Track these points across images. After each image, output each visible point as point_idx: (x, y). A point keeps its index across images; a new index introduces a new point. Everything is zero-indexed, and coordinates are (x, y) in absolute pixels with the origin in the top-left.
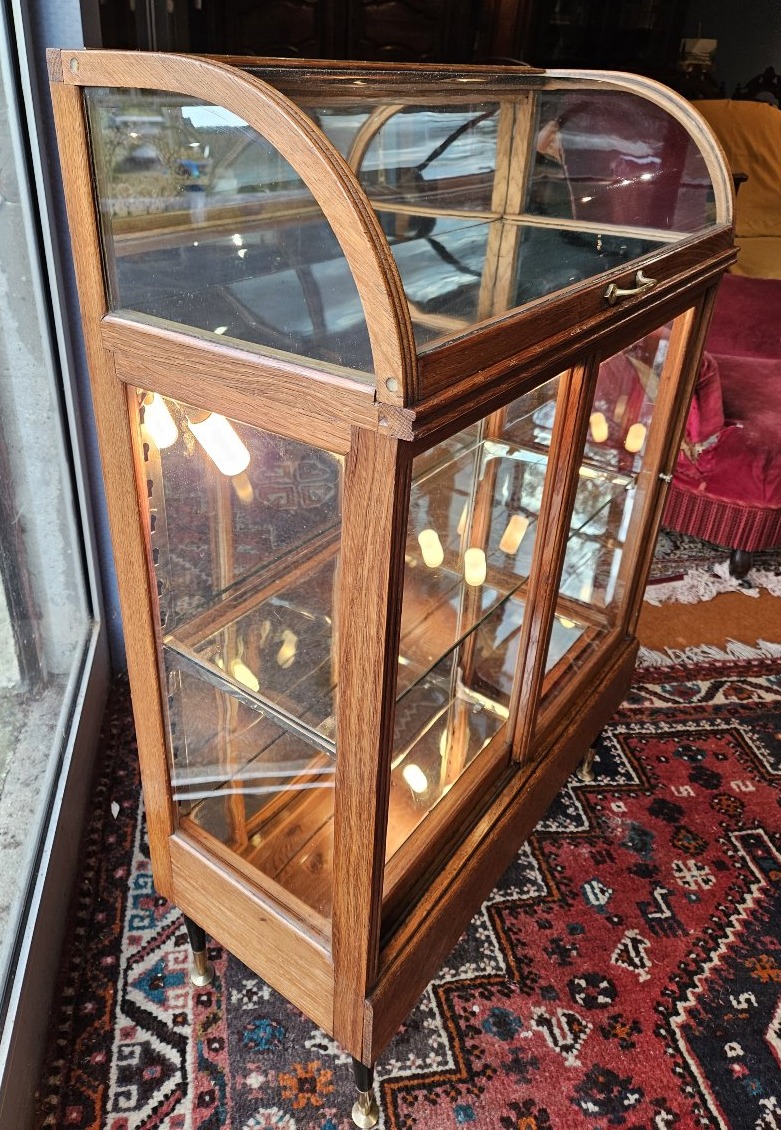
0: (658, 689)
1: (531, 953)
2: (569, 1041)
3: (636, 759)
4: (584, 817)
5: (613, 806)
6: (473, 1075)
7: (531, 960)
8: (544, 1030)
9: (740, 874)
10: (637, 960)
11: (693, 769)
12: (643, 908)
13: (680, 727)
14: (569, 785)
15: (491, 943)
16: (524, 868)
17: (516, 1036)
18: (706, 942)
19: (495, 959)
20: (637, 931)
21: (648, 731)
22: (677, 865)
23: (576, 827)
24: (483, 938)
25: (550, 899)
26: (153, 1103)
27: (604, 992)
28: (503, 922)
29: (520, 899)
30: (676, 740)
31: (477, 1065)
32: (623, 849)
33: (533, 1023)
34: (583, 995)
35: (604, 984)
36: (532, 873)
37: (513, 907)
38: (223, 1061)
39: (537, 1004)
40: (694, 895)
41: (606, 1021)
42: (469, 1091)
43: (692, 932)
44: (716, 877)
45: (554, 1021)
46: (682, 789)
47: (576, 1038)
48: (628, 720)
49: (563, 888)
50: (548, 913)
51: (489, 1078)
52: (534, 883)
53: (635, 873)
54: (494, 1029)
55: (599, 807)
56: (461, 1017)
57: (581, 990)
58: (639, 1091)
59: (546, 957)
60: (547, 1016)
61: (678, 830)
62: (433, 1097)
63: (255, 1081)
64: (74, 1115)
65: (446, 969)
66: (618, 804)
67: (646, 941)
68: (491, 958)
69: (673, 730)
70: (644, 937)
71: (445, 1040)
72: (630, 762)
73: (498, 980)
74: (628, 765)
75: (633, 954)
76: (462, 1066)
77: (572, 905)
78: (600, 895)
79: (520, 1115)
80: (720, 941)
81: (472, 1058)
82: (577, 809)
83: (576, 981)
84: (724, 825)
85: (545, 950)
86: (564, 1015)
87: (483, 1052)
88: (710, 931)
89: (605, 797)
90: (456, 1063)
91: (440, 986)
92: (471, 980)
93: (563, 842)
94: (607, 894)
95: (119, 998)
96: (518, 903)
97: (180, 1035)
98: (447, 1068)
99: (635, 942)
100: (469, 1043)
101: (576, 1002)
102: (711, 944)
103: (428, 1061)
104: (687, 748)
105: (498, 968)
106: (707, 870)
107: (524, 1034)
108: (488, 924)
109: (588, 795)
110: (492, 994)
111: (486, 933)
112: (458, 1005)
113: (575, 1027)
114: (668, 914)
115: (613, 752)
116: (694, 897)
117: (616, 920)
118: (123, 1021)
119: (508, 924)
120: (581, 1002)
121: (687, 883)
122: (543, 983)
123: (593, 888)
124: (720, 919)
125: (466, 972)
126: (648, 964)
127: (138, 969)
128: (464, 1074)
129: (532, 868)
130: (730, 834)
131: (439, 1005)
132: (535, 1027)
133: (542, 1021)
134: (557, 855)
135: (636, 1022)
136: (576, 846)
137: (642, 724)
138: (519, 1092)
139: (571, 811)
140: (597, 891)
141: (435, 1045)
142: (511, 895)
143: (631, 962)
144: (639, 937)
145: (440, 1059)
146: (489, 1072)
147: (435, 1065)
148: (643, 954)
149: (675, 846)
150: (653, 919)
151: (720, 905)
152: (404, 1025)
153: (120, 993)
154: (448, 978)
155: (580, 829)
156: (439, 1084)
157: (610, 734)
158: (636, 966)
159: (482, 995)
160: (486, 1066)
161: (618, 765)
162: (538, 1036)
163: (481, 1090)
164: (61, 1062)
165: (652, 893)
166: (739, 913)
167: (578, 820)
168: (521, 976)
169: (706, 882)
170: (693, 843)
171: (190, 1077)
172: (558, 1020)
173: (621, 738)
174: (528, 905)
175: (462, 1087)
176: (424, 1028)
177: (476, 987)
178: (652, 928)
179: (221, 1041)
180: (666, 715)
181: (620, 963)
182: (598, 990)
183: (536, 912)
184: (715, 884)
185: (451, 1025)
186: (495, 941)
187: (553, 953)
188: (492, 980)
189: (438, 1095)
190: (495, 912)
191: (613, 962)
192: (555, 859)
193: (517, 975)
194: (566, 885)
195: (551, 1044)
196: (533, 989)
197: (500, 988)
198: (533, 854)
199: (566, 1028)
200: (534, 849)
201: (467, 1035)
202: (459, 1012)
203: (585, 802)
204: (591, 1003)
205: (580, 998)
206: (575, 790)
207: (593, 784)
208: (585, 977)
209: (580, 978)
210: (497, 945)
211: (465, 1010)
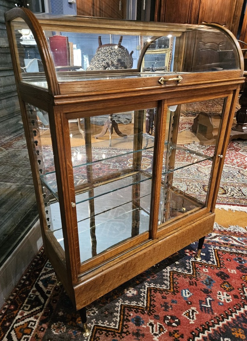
0: (237, 239)
1: (156, 304)
2: (157, 333)
3: (218, 258)
4: (192, 270)
5: (204, 270)
6: (122, 332)
7: (155, 306)
8: (151, 327)
9: (242, 301)
10: (191, 317)
11: (239, 265)
12: (201, 302)
13: (240, 252)
14: (191, 260)
15: (144, 298)
16: (165, 280)
17: (141, 326)
18: (219, 318)
19: (144, 303)
20: (195, 308)
21: (227, 251)
22: (220, 293)
23: (188, 272)
25: (169, 291)
26: (32, 311)
27: (176, 323)
29: (159, 288)
30: (237, 255)
31: (125, 330)
32: (201, 283)
34: (168, 321)
35: (177, 320)
36: (167, 282)
37: (156, 290)
38: (54, 306)
39: (151, 319)
40: (222, 303)
41: (172, 331)
42: (119, 336)
43: (215, 314)
44: (233, 300)
45: (155, 326)
46: (232, 270)
47: (160, 332)
48: (221, 246)
49: (175, 289)
50: (167, 295)
51: (127, 335)
52: (165, 285)
53: (203, 291)
54: (135, 322)
55: (198, 269)
56: (126, 315)
57: (168, 319)
59: (160, 307)
60: (153, 323)
61: (225, 282)
62: (107, 334)
63: (61, 314)
64: (13, 307)
65: (127, 301)
66: (206, 269)
67: (197, 312)
68: (142, 302)
69: (237, 252)
70: (197, 310)
71: (118, 320)
72: (216, 258)
73: (142, 308)
74: (215, 259)
75: (191, 314)
76: (120, 329)
77: (176, 295)
78: (187, 294)
80: (225, 319)
81: (124, 328)
82: (190, 267)
83: (168, 316)
84: (243, 285)
85: (161, 305)
86: (159, 325)
87: (128, 327)
88: (222, 315)
89: (202, 266)
90: (119, 327)
92: (133, 306)
93: (181, 276)
94: (190, 295)
95: (36, 282)
97: (47, 296)
98: (116, 328)
99: (193, 311)
100: (125, 323)
102: (221, 319)
103: (111, 324)
104: (240, 259)
105: (143, 305)
106: (230, 297)
107: (144, 326)
108: (146, 292)
109: (196, 264)
110: (138, 312)
111: (144, 295)
112: (126, 311)
113: (161, 329)
114: (209, 306)
115: (211, 254)
116: (221, 304)
117: (189, 303)
118: (34, 289)
119: (152, 294)
120: (166, 323)
121: (221, 299)
122: (156, 314)
123: (186, 292)
124: (228, 313)
125: (133, 303)
126: (195, 318)
127: (44, 277)
128: (120, 331)
129: (167, 280)
130: (244, 288)
131: (121, 310)
132: (148, 325)
133: (151, 324)
135: (183, 335)
136: (185, 278)
137: (226, 248)
139: (188, 268)
140: (187, 293)
141: (115, 320)
142: (157, 286)
143: (189, 316)
144: (195, 310)
145: (114, 324)
146: (128, 333)
147: (112, 326)
148: (194, 315)
149: (221, 287)
150: (203, 306)
151: (230, 308)
152: (108, 312)
153: (37, 281)
154: (127, 304)
155: (189, 273)
156: (111, 331)
157: (212, 248)
158: (190, 318)
159: (135, 311)
160: (127, 331)
161: (211, 258)
162: (148, 328)
163: (123, 337)
164: (15, 294)
165: (206, 299)
166: (236, 313)
167: (189, 271)
168: (150, 309)
169: (228, 300)
170: (229, 288)
171: (45, 307)
172: (156, 327)
173: (216, 250)
174: (161, 291)
175: (117, 335)
176: (113, 315)
177: (134, 308)
178: (201, 309)
179: (56, 301)
180: (237, 247)
181: (185, 316)
182: (174, 321)
183: (163, 293)
184: (231, 302)
185: (122, 316)
186: (146, 297)
187: (163, 306)
188: (140, 308)
189: (109, 334)
190: (149, 290)
191: (183, 315)
192: (176, 280)
193: (148, 309)
194: (176, 288)
195: (151, 332)
196: (152, 314)
197: (141, 311)
198: (169, 277)
199: (158, 329)
200: (170, 275)
201: (125, 321)
202: (126, 314)
203: (194, 266)
204: (170, 324)
205: (166, 322)
206: (192, 262)
207: (200, 261)
208: (171, 316)
209: (169, 316)
210: (146, 299)
211: (128, 314)
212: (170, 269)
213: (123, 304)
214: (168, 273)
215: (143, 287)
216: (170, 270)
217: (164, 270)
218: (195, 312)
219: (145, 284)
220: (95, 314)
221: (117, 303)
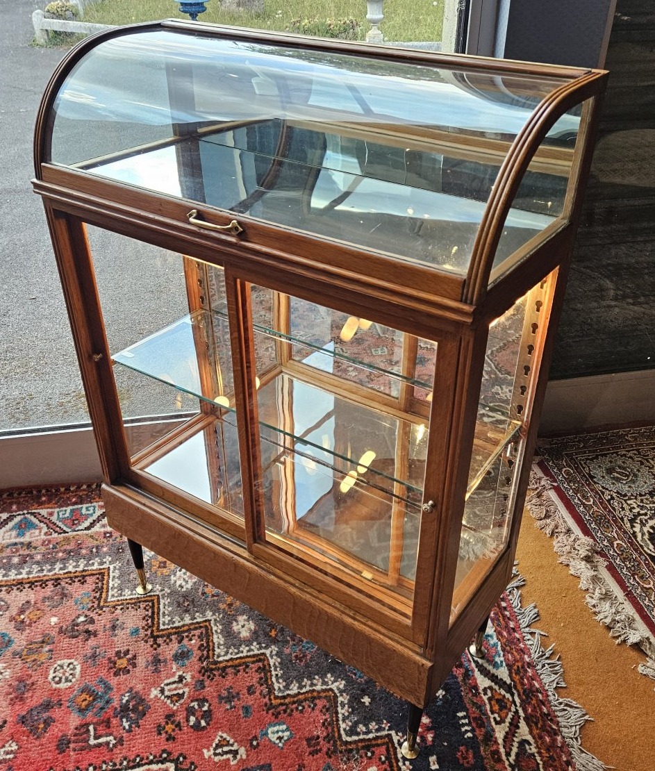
1: (230, 677)
2: (167, 693)
4: (355, 738)
6: (155, 638)
7: (224, 677)
8: (176, 679)
10: (219, 751)
12: (266, 768)
14: (393, 733)
15: (237, 653)
16: (301, 683)
17: (174, 663)
19: (226, 656)
20: (244, 757)
23: (345, 730)
24: (241, 649)
27: (197, 722)
28: (253, 662)
29: (271, 675)
31: (160, 641)
32: (324, 765)
33: (181, 673)
34: (196, 707)
35: (203, 723)
36: (296, 688)
37: (265, 670)
39: (193, 677)
41: (178, 719)
42: (146, 635)
45: (180, 685)
47: (168, 697)
49: (283, 707)
50: (261, 694)
51: (152, 646)
52: (287, 687)
54: (180, 651)
55: (369, 754)
56: (190, 633)
57: (200, 706)
58: (130, 731)
59: (226, 687)
60: (184, 681)
62: (147, 618)
65: (221, 627)
67: (235, 762)
68: (227, 653)
70: (239, 761)
71: (177, 624)
73: (211, 655)
75: (226, 749)
76: (161, 633)
77: (267, 713)
78: (276, 736)
79: (129, 660)
81: (165, 638)
82: (365, 734)
83: (207, 705)
85: (231, 688)
86: (184, 693)
87: (168, 644)
89: (383, 763)
90: (163, 630)
91: (210, 624)
92: (212, 640)
93: (328, 716)
94: (278, 741)
96: (269, 674)
98: (161, 625)
99: (235, 753)
100: (173, 637)
101: (192, 701)
103: (166, 617)
105: (219, 656)
107: (174, 667)
108: (251, 653)
109: (384, 747)
110: (202, 651)
111: (245, 651)
112: (197, 632)
113: (175, 698)
117: (255, 743)
119: (251, 665)
120: (192, 705)
122: (207, 683)
123: (283, 731)
125: (218, 638)
126: (217, 759)
128: (155, 634)
129: (301, 687)
131: (198, 623)
132: (178, 674)
133: (181, 679)
134: (313, 709)
135: (174, 739)
136: (324, 724)
138: (141, 661)
139: (361, 728)
141: (174, 620)
142: (276, 670)
144: (239, 757)
145: (167, 622)
146: (155, 646)
147: (163, 619)
148: (225, 757)
152: (188, 605)
154: (214, 628)
155: (342, 732)
156: (153, 621)
159: (202, 645)
160: (159, 646)
162: (173, 675)
163: (146, 642)
167: (352, 731)
168: (213, 669)
172: (180, 689)
174: (266, 680)
175: (149, 632)
176: (185, 615)
177: (208, 643)
181: (219, 738)
182: (199, 718)
183: (262, 685)
185: (186, 628)
186: (238, 656)
187: (229, 692)
188: (211, 652)
189: (147, 620)
190: (261, 658)
191: (220, 733)
192: (309, 706)
193: (214, 667)
194: (285, 711)
195: (166, 682)
196: (203, 675)
197: (205, 655)
198: (314, 691)
199: (175, 692)
200: (319, 692)
201: (178, 636)
202: (193, 633)
203: (374, 742)
204: (190, 711)
205: (195, 704)
206: (389, 736)
207: (400, 756)
208: (209, 711)
209: (209, 707)
210: (235, 657)
211: (194, 635)
212: (338, 689)
213: (212, 622)
214: (324, 687)
215: (264, 645)
216: (335, 689)
217: (329, 675)
218: (235, 757)
219: (273, 647)
220: (179, 589)
221: (211, 613)
